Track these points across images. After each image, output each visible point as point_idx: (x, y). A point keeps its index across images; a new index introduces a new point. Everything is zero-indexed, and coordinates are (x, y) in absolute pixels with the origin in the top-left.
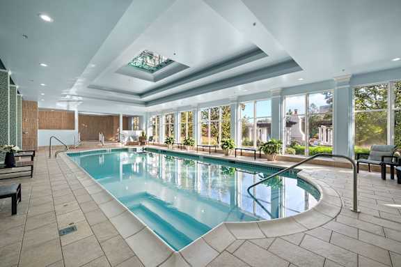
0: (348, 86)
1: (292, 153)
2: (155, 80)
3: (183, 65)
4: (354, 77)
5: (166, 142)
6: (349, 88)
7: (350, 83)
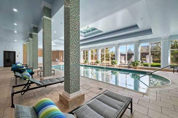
0: (168, 40)
1: (142, 66)
2: (85, 36)
3: (101, 31)
4: (170, 36)
5: (85, 62)
6: (168, 41)
7: (169, 39)
